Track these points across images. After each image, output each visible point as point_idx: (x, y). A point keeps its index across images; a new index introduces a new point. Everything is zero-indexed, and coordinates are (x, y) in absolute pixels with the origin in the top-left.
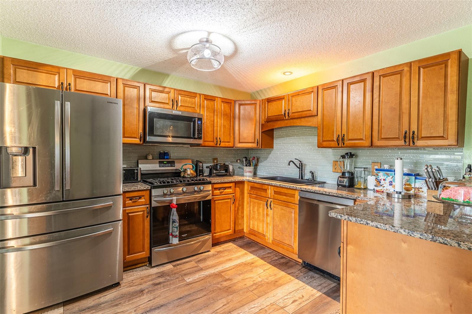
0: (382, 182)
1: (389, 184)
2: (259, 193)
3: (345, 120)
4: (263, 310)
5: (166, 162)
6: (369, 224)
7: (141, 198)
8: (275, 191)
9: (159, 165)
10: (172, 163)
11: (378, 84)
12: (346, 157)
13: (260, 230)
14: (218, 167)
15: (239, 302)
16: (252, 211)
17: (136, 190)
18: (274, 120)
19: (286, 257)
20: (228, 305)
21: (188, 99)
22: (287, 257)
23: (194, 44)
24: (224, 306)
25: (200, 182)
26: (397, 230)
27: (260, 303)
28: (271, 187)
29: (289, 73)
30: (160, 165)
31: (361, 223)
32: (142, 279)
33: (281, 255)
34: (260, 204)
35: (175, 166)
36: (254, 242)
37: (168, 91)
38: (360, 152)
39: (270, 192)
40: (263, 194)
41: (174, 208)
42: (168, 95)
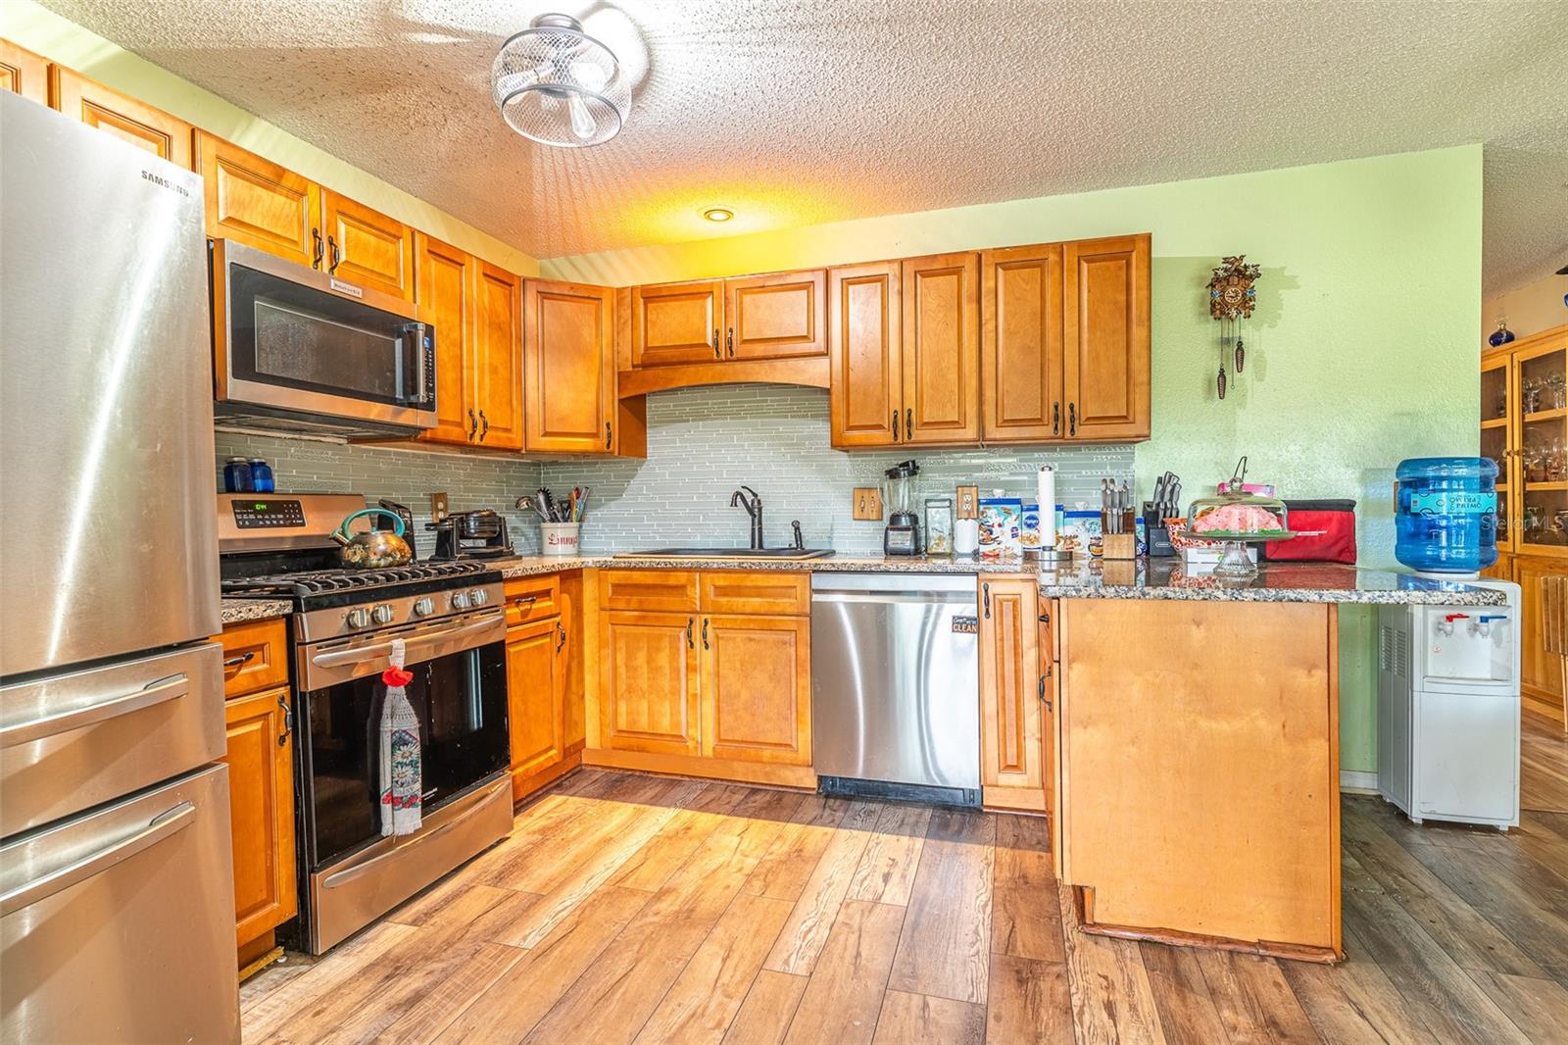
0: (996, 530)
1: (1010, 533)
2: (653, 601)
3: (910, 371)
4: (835, 925)
5: (264, 507)
6: (1149, 594)
7: (252, 656)
8: (716, 587)
9: (237, 521)
10: (288, 510)
11: (992, 284)
12: (902, 473)
13: (665, 725)
14: (472, 524)
15: (757, 933)
16: (622, 670)
17: (233, 620)
18: (675, 360)
19: (764, 787)
20: (735, 957)
21: (373, 239)
22: (767, 785)
23: (519, 32)
24: (724, 960)
25: (453, 576)
26: (1210, 595)
27: (813, 914)
28: (703, 575)
29: (722, 216)
30: (239, 517)
31: (1129, 595)
32: (318, 1013)
33: (743, 787)
34: (659, 638)
35: (303, 525)
36: (630, 773)
37: (295, 188)
38: (925, 462)
39: (698, 591)
40: (671, 601)
41: (397, 682)
42: (298, 207)
